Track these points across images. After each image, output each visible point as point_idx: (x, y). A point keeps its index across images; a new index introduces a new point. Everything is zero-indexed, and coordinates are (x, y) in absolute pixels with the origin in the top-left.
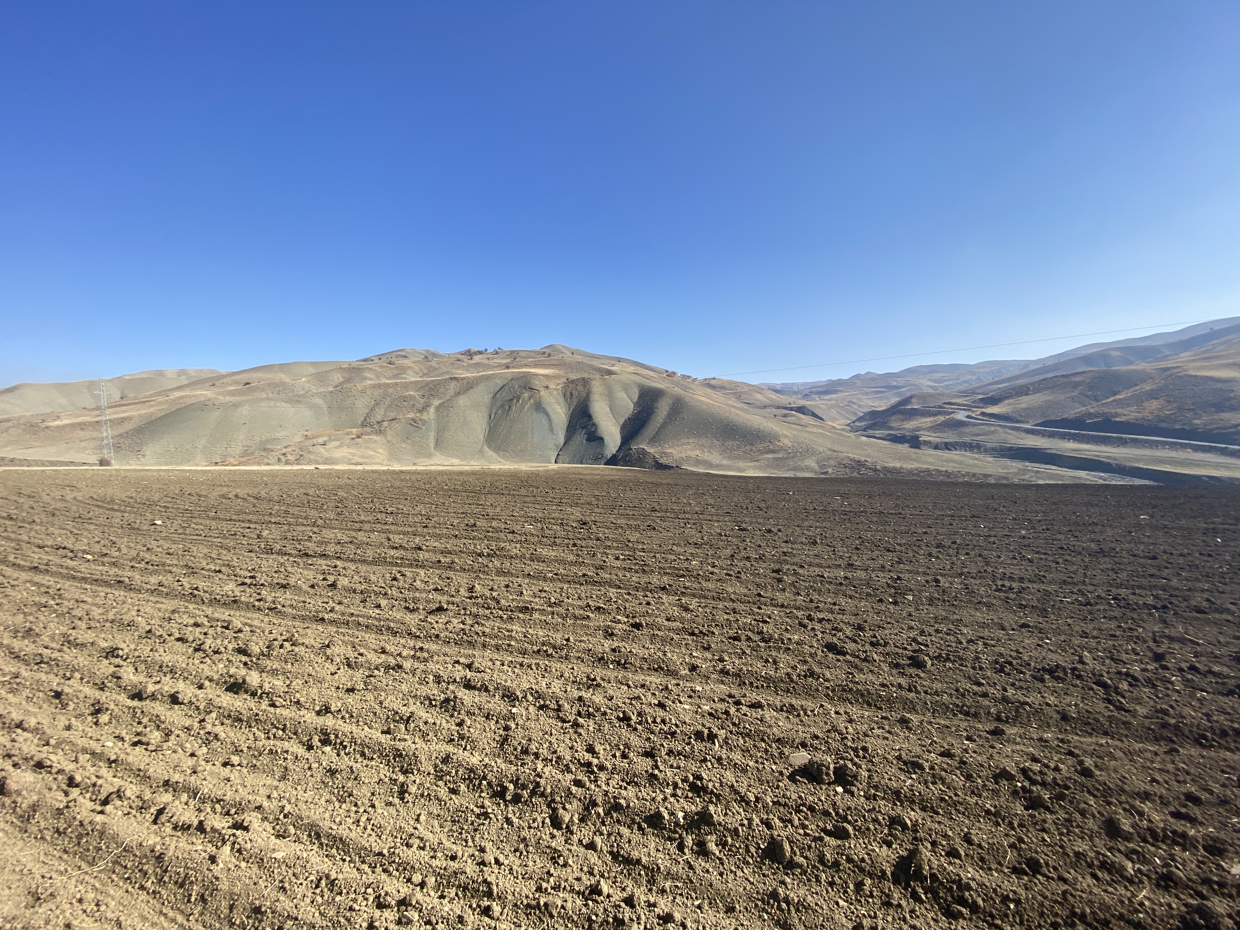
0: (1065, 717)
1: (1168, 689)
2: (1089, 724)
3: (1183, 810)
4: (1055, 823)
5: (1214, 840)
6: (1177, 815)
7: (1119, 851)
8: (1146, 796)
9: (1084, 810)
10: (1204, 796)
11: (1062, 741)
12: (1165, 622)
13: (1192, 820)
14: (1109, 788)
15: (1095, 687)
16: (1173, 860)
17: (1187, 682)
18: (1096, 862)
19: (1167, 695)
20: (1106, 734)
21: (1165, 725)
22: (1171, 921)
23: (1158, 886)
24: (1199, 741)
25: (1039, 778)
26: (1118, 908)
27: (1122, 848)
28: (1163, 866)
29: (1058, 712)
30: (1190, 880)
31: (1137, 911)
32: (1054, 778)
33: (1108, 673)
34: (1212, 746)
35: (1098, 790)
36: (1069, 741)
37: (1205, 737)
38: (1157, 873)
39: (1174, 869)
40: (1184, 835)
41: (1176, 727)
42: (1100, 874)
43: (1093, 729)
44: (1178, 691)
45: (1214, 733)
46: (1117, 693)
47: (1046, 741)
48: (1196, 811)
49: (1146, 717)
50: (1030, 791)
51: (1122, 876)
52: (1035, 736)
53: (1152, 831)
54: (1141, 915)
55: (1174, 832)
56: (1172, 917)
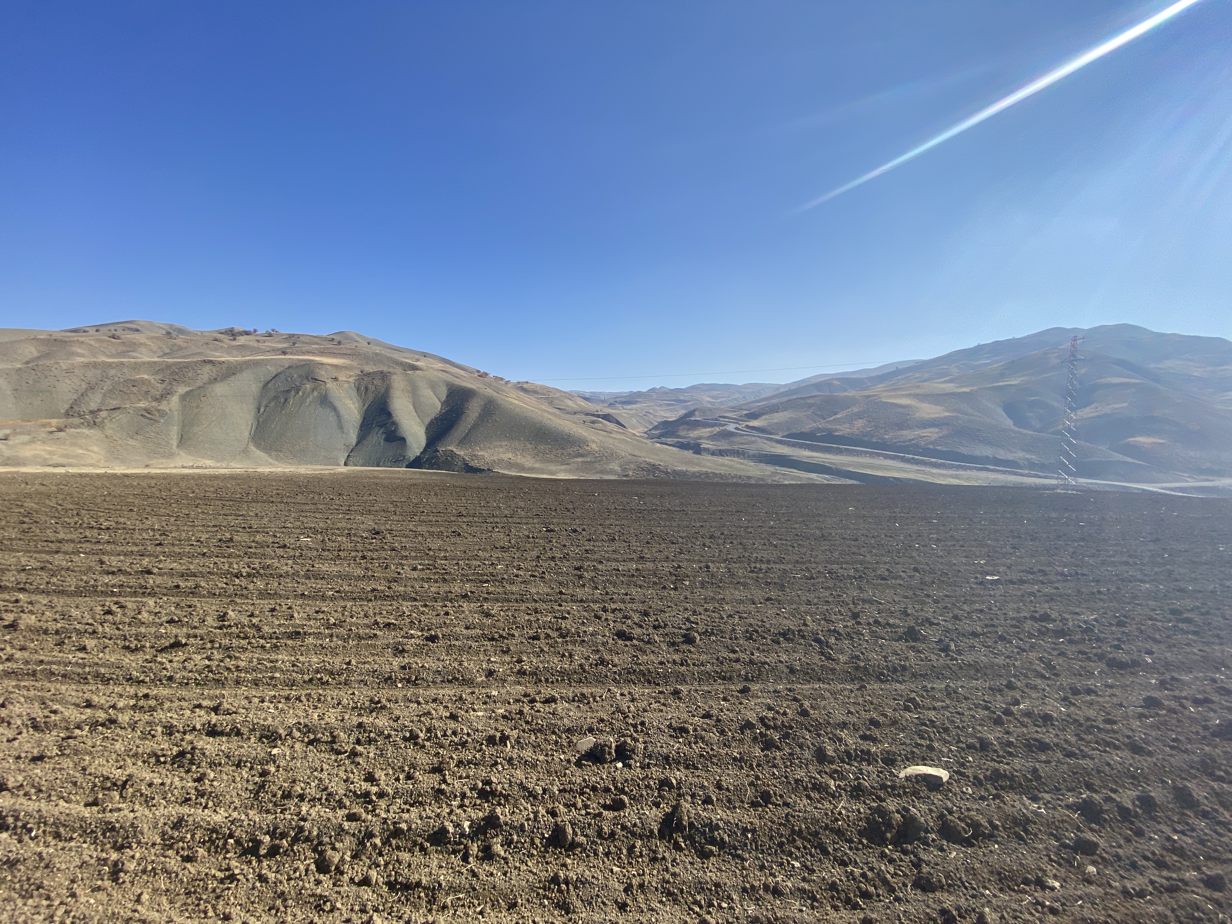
0: (792, 671)
1: (860, 639)
2: (808, 673)
3: (868, 733)
4: (783, 759)
5: (888, 753)
6: (864, 737)
7: (826, 773)
8: (844, 725)
9: (802, 743)
10: (881, 719)
11: (790, 690)
12: (860, 588)
13: (874, 740)
14: (820, 724)
15: (813, 643)
16: (862, 774)
17: (873, 633)
18: (809, 785)
19: (860, 645)
20: (819, 680)
21: (857, 668)
22: (860, 823)
23: (852, 796)
24: (880, 678)
25: (772, 724)
26: (824, 820)
27: (828, 770)
28: (855, 780)
29: (787, 667)
30: (872, 787)
31: (837, 820)
32: (783, 721)
33: (822, 631)
34: (888, 680)
35: (812, 726)
36: (794, 690)
37: (883, 674)
38: (851, 786)
39: (862, 781)
40: (868, 752)
41: (865, 668)
42: (812, 795)
43: (811, 678)
44: (867, 641)
45: (889, 671)
46: (827, 647)
47: (779, 692)
48: (876, 733)
49: (846, 663)
50: (766, 735)
51: (827, 793)
52: (771, 689)
53: (847, 753)
54: (840, 823)
55: (862, 751)
56: (861, 820)
